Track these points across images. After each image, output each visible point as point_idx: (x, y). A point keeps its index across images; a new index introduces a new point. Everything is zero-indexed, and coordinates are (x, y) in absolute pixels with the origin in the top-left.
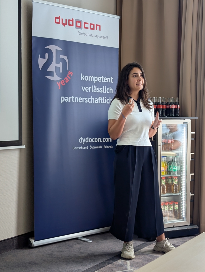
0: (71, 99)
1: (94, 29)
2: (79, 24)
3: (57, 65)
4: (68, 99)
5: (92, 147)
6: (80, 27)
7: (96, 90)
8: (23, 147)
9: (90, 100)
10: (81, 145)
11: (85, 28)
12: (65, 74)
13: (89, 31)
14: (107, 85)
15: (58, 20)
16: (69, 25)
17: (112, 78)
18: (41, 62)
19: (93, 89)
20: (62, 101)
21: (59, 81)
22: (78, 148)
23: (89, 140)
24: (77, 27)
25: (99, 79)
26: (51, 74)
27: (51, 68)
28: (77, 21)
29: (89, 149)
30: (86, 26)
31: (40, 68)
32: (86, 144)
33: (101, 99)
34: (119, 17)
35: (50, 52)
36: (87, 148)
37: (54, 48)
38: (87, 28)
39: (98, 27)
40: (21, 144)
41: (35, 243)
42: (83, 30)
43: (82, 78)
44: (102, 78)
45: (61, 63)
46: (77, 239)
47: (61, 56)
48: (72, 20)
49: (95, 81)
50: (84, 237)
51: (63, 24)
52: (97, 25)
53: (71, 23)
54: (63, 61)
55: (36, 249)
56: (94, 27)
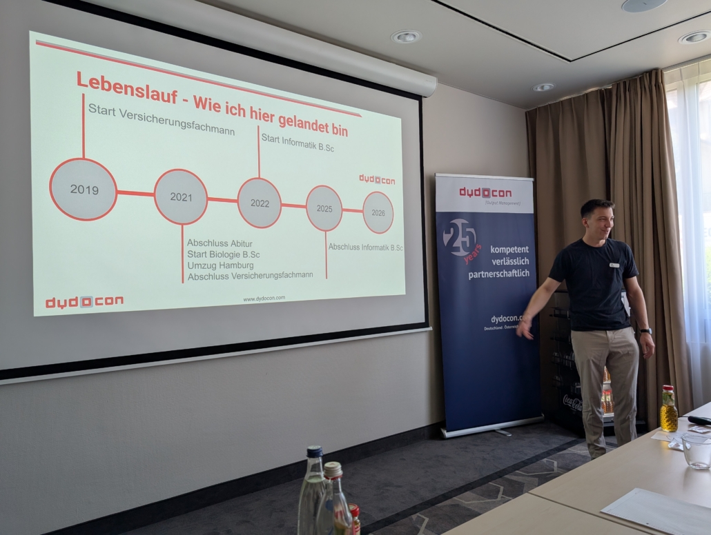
0: (481, 275)
1: (503, 196)
2: (486, 193)
3: (464, 239)
4: (477, 275)
5: (507, 327)
6: (488, 196)
7: (509, 262)
8: (430, 329)
9: (502, 274)
10: (494, 325)
11: (493, 196)
12: (472, 248)
13: (498, 199)
14: (522, 255)
15: (463, 192)
16: (476, 195)
17: (527, 248)
18: (446, 238)
19: (506, 261)
20: (470, 278)
21: (466, 256)
22: (491, 329)
23: (502, 319)
24: (485, 196)
25: (512, 250)
26: (457, 249)
27: (458, 243)
28: (485, 190)
29: (504, 329)
30: (495, 193)
31: (446, 244)
32: (500, 324)
33: (516, 272)
34: (532, 179)
35: (455, 226)
36: (501, 328)
37: (459, 222)
38: (496, 196)
39: (508, 193)
40: (428, 326)
41: (448, 435)
42: (492, 199)
43: (492, 250)
44: (516, 248)
45: (468, 237)
46: (494, 431)
47: (468, 230)
48: (479, 190)
49: (507, 252)
50: (503, 429)
51: (468, 195)
52: (507, 192)
53: (477, 193)
54: (470, 234)
55: (449, 441)
56: (503, 193)
